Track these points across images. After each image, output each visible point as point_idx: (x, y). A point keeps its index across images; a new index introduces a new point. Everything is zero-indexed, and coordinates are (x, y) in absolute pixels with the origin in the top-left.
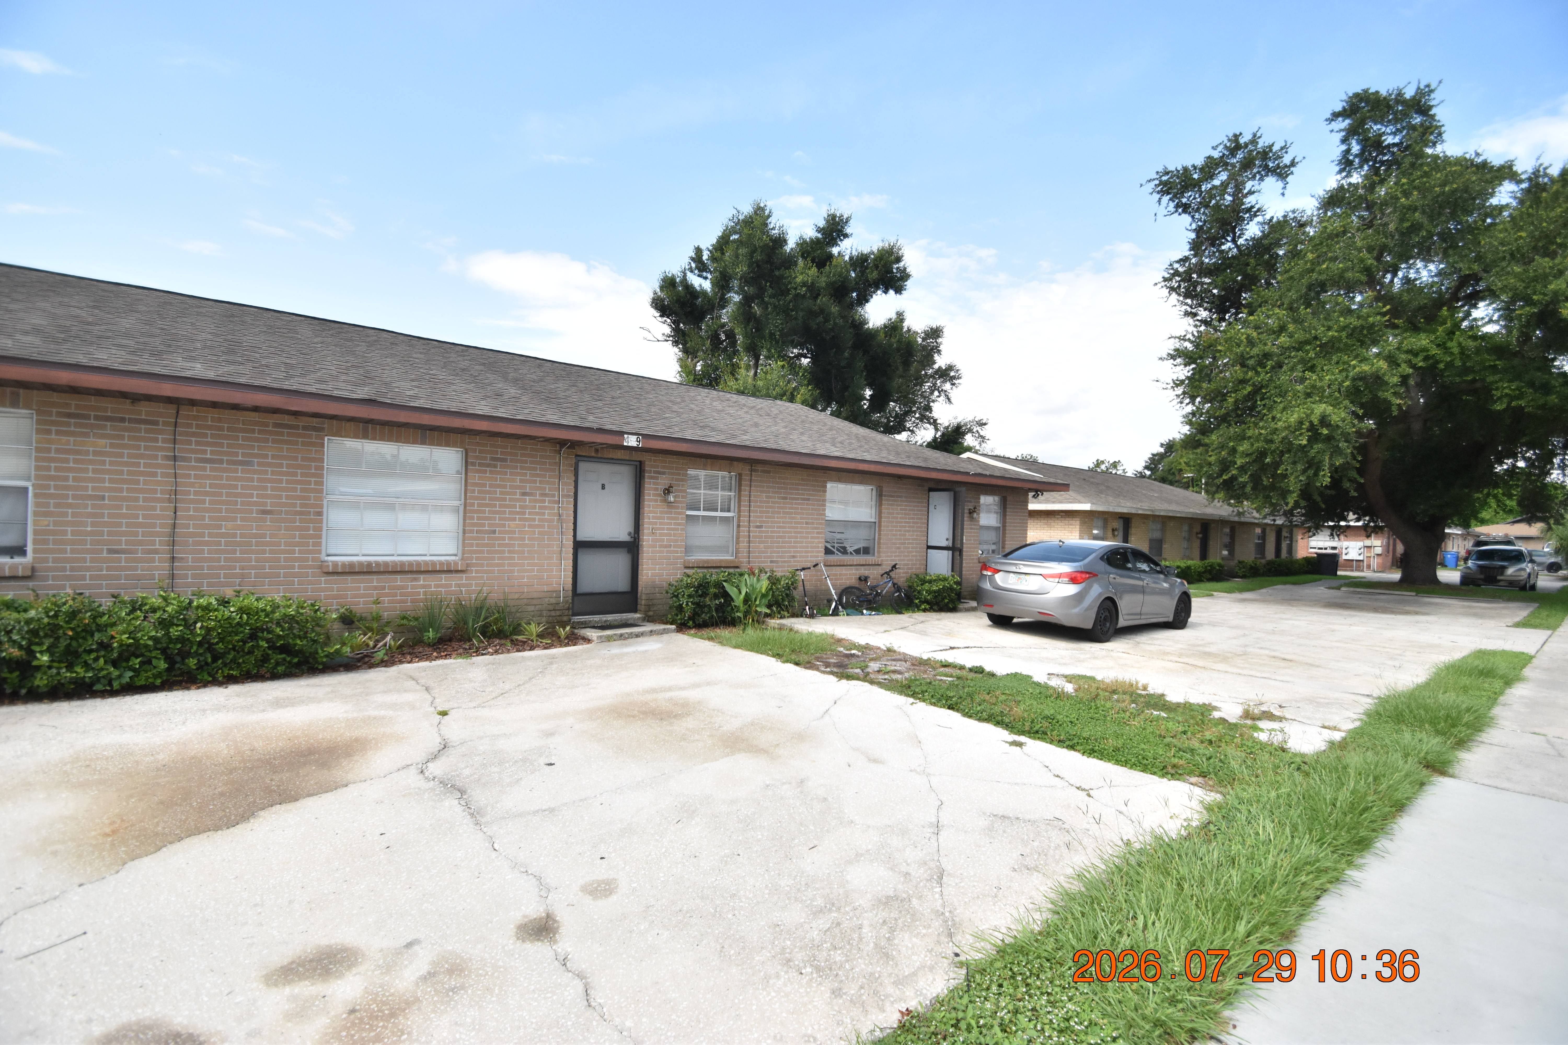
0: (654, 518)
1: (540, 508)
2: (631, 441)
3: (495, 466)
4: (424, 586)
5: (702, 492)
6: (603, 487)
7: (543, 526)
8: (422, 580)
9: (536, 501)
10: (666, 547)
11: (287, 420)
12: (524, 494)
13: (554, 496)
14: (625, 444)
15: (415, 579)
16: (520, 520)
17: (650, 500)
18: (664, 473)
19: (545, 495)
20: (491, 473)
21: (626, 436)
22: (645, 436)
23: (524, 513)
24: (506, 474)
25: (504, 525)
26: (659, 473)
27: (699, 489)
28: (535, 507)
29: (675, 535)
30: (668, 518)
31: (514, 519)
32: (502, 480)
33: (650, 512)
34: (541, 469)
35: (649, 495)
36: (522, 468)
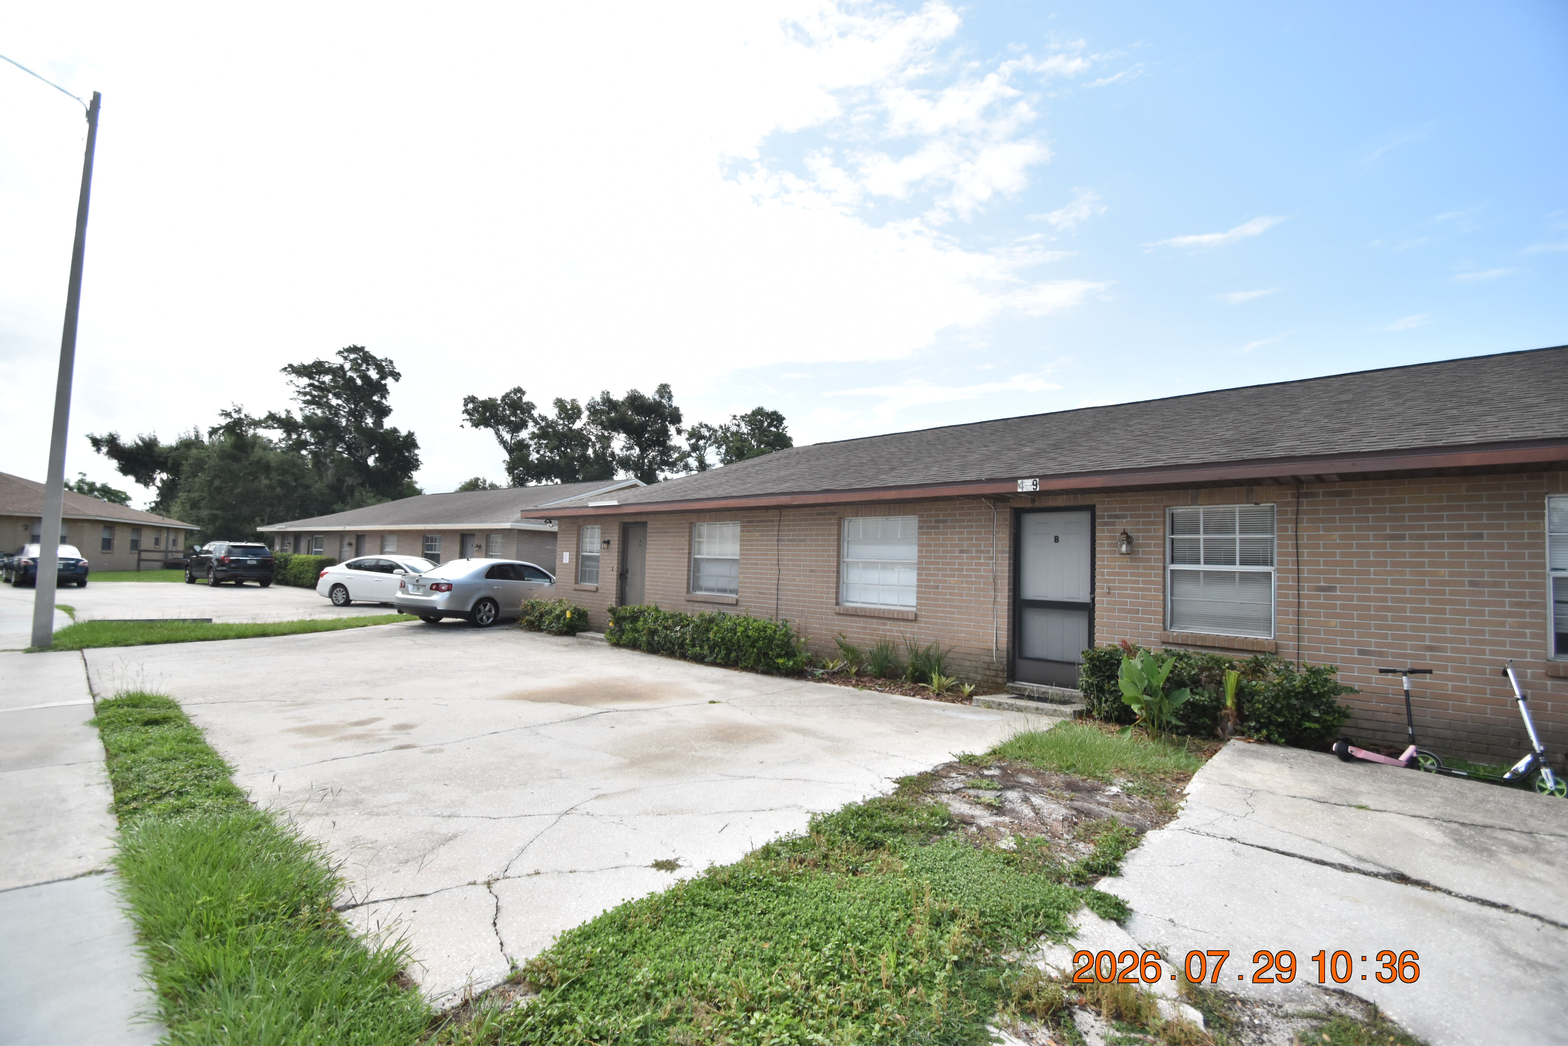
0: (1109, 574)
1: (977, 564)
2: (1027, 486)
3: (938, 528)
4: (889, 631)
5: (1202, 536)
6: (1057, 539)
7: (979, 583)
8: (889, 626)
9: (972, 558)
10: (1129, 611)
11: (820, 510)
12: (962, 552)
13: (988, 552)
14: (1019, 490)
15: (884, 624)
16: (959, 576)
17: (1105, 552)
18: (1124, 517)
19: (982, 552)
20: (936, 534)
21: (1019, 481)
22: (1043, 477)
23: (962, 570)
24: (946, 533)
25: (945, 581)
26: (1117, 517)
27: (1198, 533)
28: (971, 564)
29: (1143, 597)
30: (1132, 575)
31: (954, 576)
32: (944, 540)
33: (1104, 567)
34: (977, 527)
35: (1102, 545)
36: (960, 527)
